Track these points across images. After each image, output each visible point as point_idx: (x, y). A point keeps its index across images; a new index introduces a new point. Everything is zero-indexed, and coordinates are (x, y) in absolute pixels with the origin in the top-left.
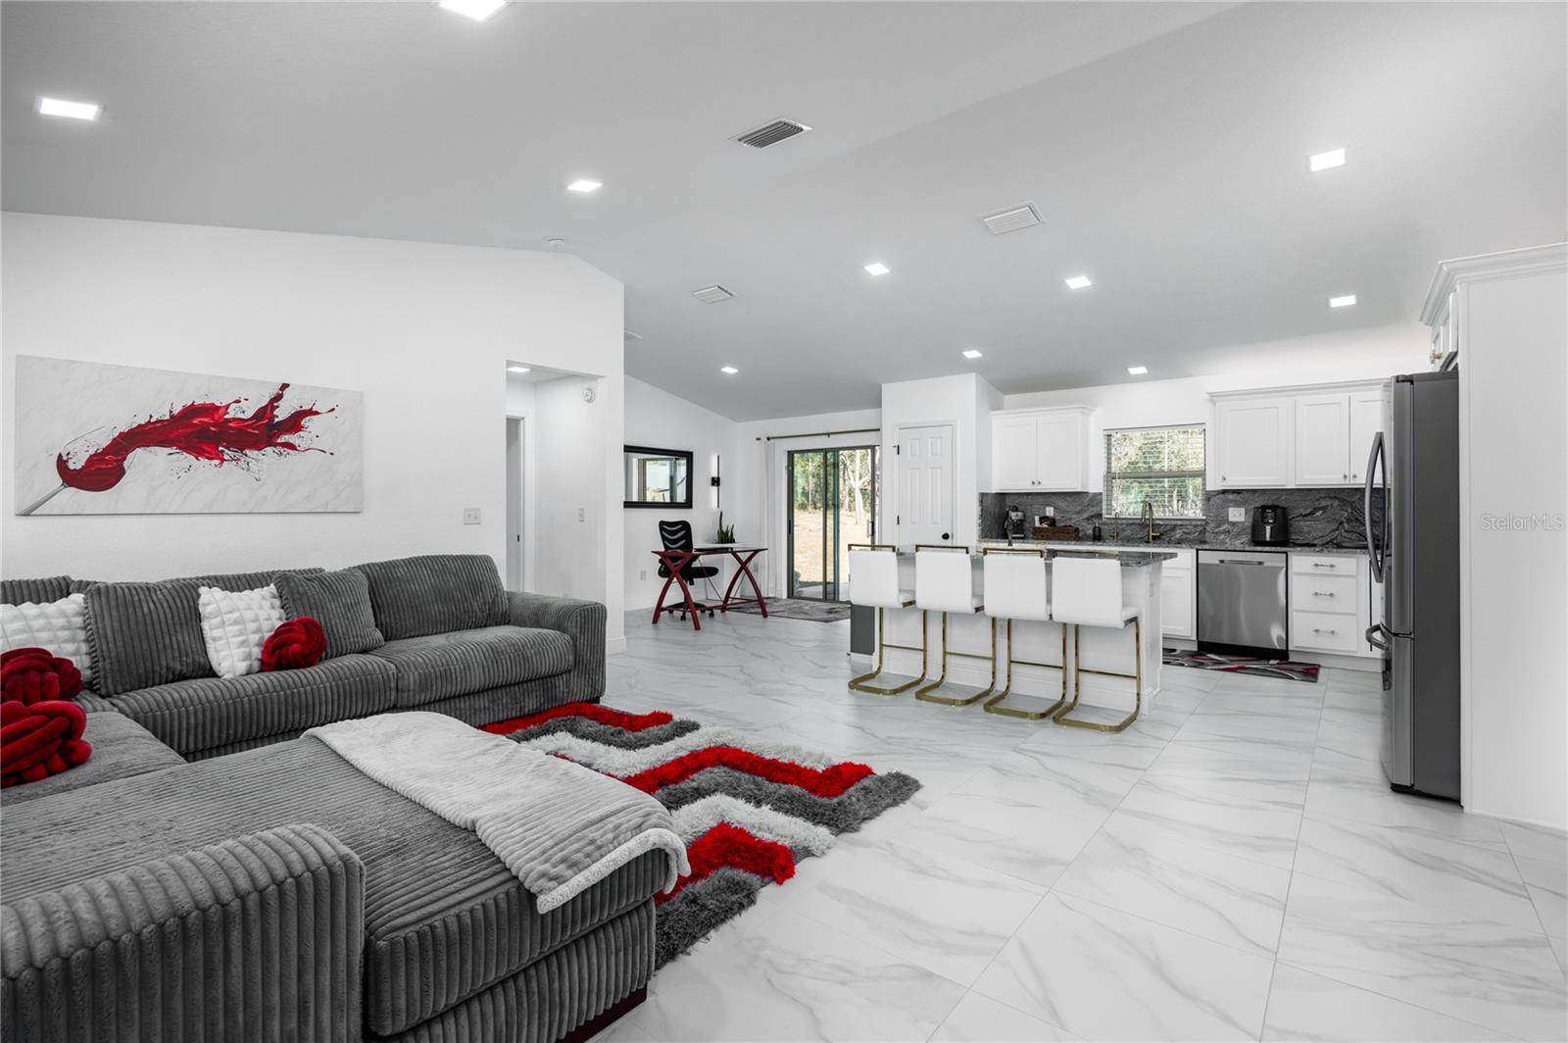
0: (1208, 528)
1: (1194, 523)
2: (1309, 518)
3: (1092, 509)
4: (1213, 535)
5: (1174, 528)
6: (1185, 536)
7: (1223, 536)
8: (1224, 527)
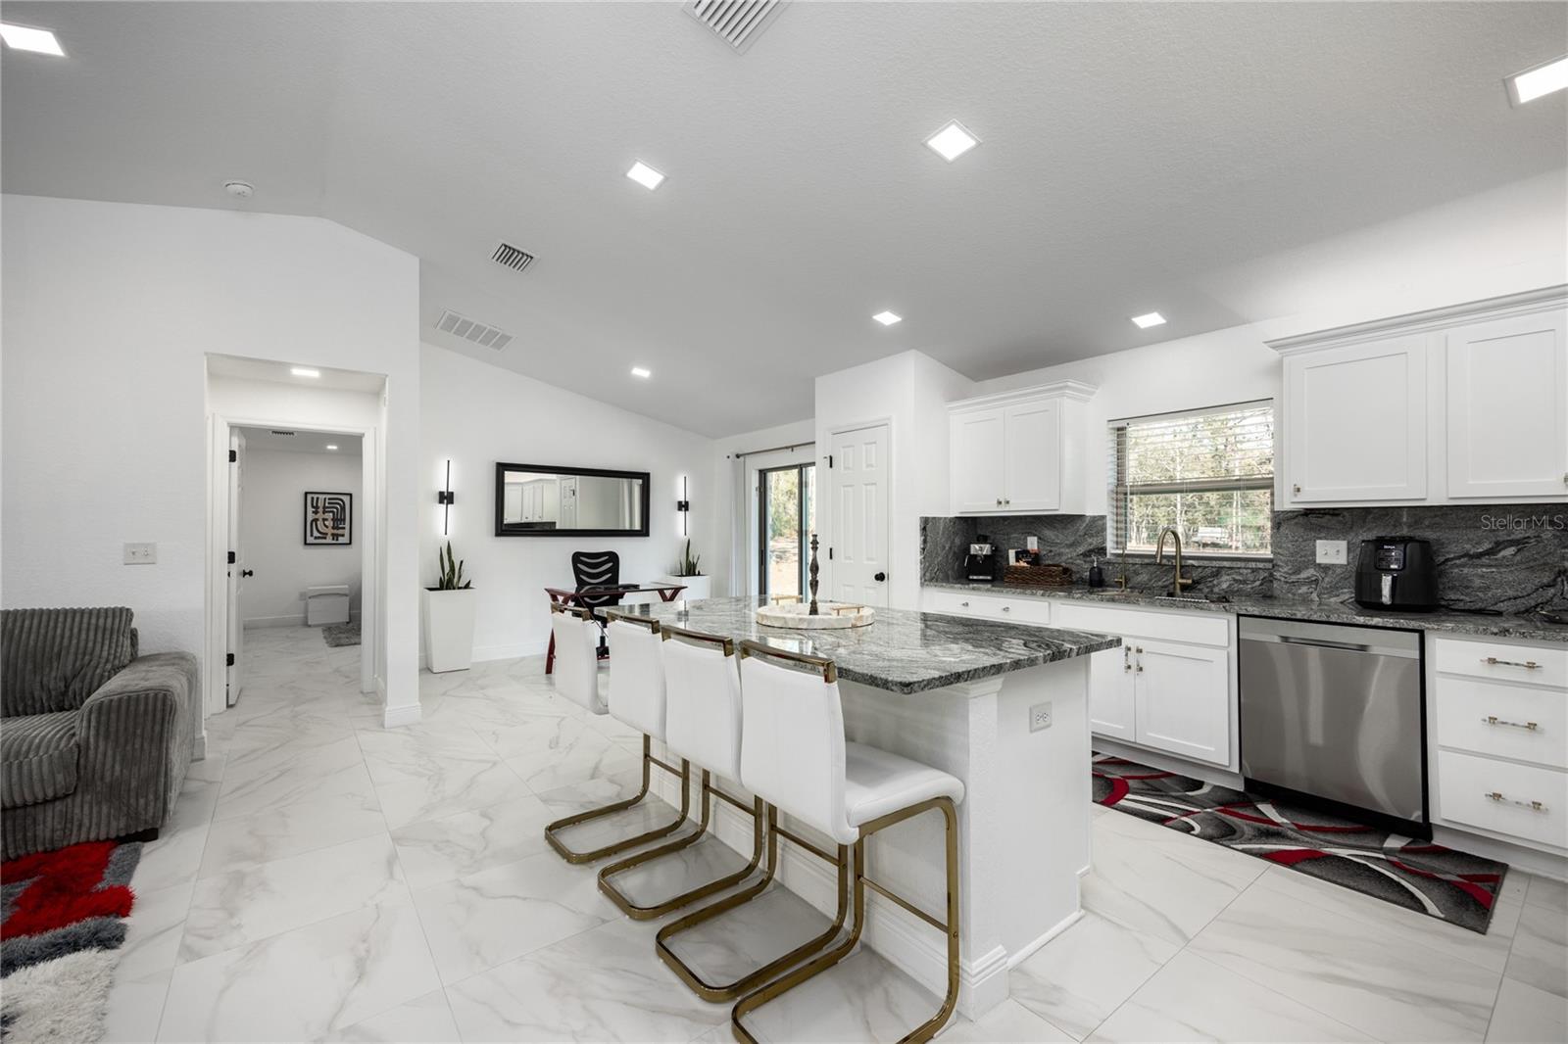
0: (1277, 575)
1: (1253, 565)
2: (1485, 560)
3: (1090, 540)
4: (1286, 586)
5: (1217, 572)
6: (1236, 587)
7: (1304, 589)
8: (1310, 572)
